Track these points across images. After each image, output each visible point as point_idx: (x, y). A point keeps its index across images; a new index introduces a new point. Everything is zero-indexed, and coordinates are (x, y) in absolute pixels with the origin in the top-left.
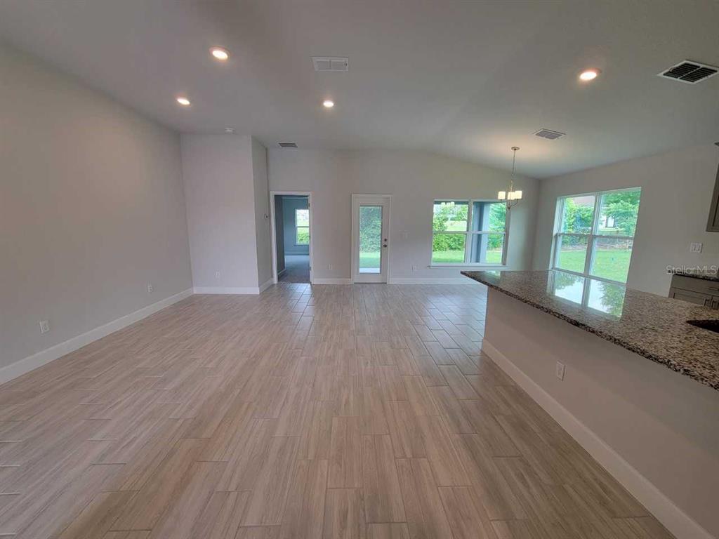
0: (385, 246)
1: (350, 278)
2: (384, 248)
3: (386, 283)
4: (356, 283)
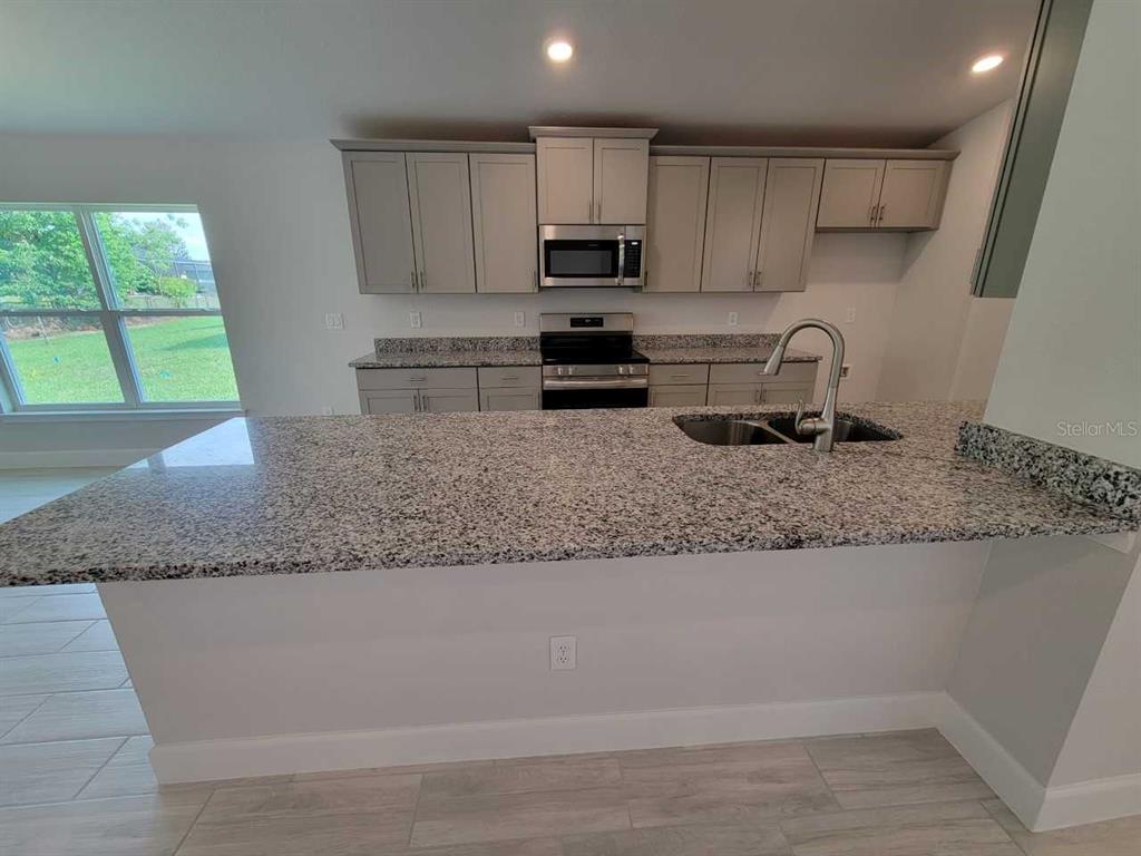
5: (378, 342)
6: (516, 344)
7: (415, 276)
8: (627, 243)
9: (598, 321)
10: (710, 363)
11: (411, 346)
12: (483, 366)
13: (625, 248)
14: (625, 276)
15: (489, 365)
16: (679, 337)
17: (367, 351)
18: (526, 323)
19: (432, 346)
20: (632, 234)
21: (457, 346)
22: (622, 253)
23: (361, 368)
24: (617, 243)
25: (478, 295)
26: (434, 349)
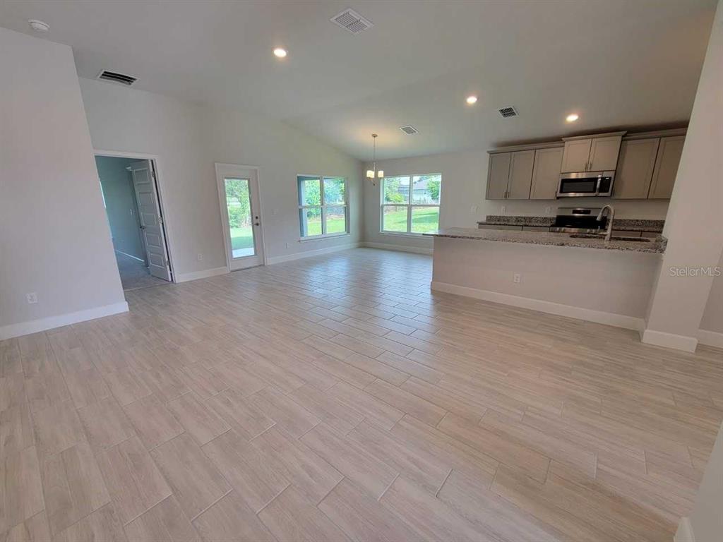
0: (257, 224)
1: (226, 265)
2: (255, 226)
3: (264, 265)
4: (232, 271)
5: (487, 217)
6: (545, 219)
7: (506, 193)
8: (603, 179)
9: (588, 212)
10: (642, 231)
11: (499, 219)
12: (526, 226)
13: (601, 181)
14: (600, 192)
15: (527, 226)
16: (637, 221)
17: (484, 220)
18: (551, 212)
19: (508, 219)
20: (607, 175)
21: (518, 219)
22: (599, 183)
23: (480, 224)
24: (597, 179)
25: (530, 200)
26: (508, 220)
